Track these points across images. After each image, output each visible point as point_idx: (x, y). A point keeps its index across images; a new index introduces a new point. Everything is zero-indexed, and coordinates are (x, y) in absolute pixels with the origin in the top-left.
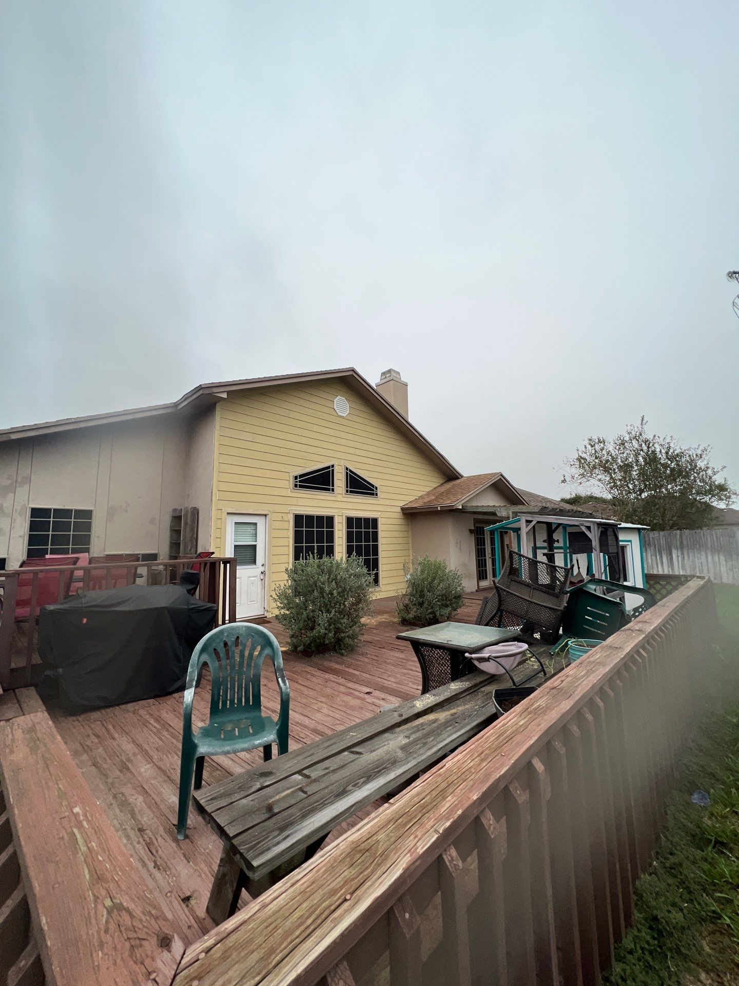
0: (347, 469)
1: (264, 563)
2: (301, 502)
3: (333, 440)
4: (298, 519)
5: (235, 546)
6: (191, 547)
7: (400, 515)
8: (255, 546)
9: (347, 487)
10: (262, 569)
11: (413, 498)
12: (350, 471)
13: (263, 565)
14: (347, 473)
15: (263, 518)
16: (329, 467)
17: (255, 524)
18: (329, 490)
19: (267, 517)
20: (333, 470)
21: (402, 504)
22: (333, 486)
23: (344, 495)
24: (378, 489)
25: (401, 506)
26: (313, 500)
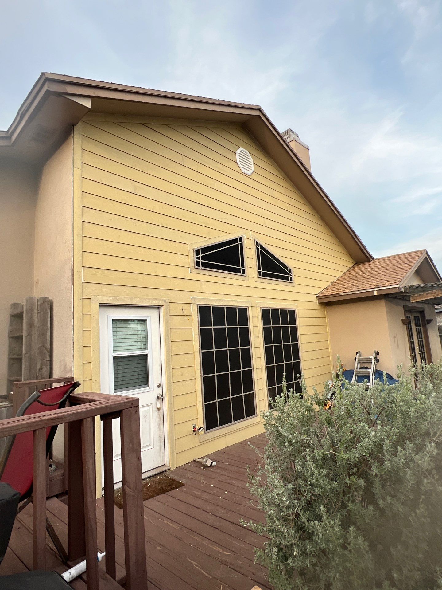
0: (257, 243)
1: (160, 382)
2: (207, 287)
3: (238, 203)
4: (204, 311)
5: (115, 358)
6: (42, 364)
7: (316, 306)
8: (145, 357)
9: (259, 269)
10: (158, 392)
11: (326, 285)
12: (261, 247)
13: (159, 386)
14: (258, 249)
15: (155, 312)
16: (236, 240)
17: (144, 321)
18: (238, 271)
19: (162, 310)
20: (241, 244)
21: (317, 291)
22: (243, 266)
23: (256, 279)
24: (292, 272)
25: (316, 295)
26: (220, 285)
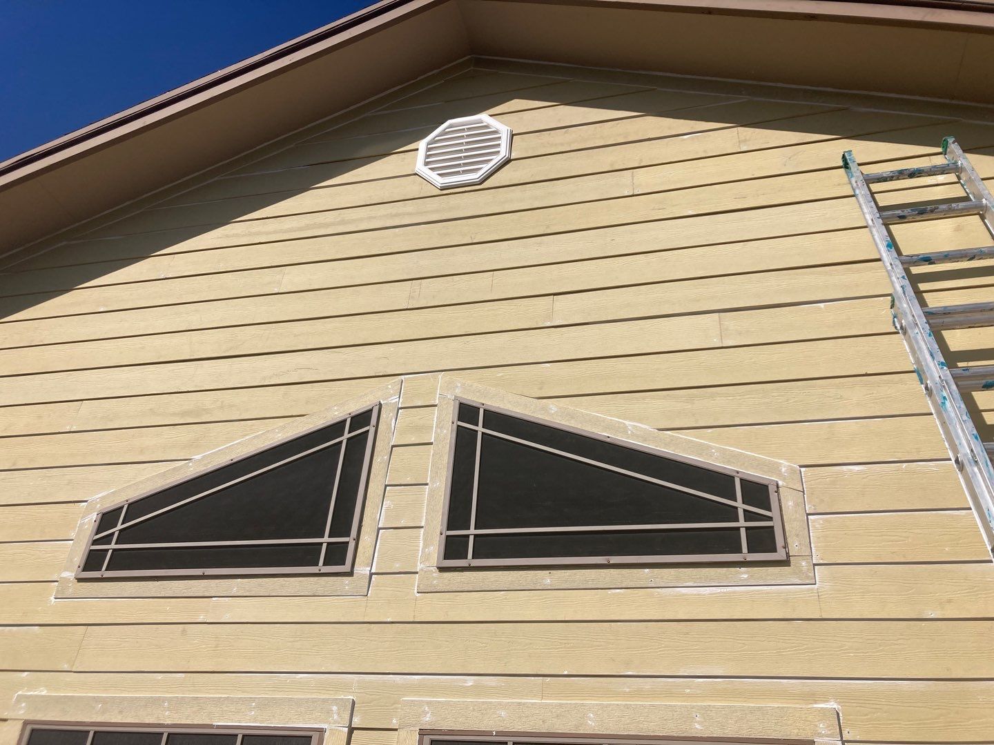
0: (469, 411)
9: (458, 524)
12: (497, 420)
14: (465, 434)
20: (358, 439)
22: (344, 530)
26: (184, 631)
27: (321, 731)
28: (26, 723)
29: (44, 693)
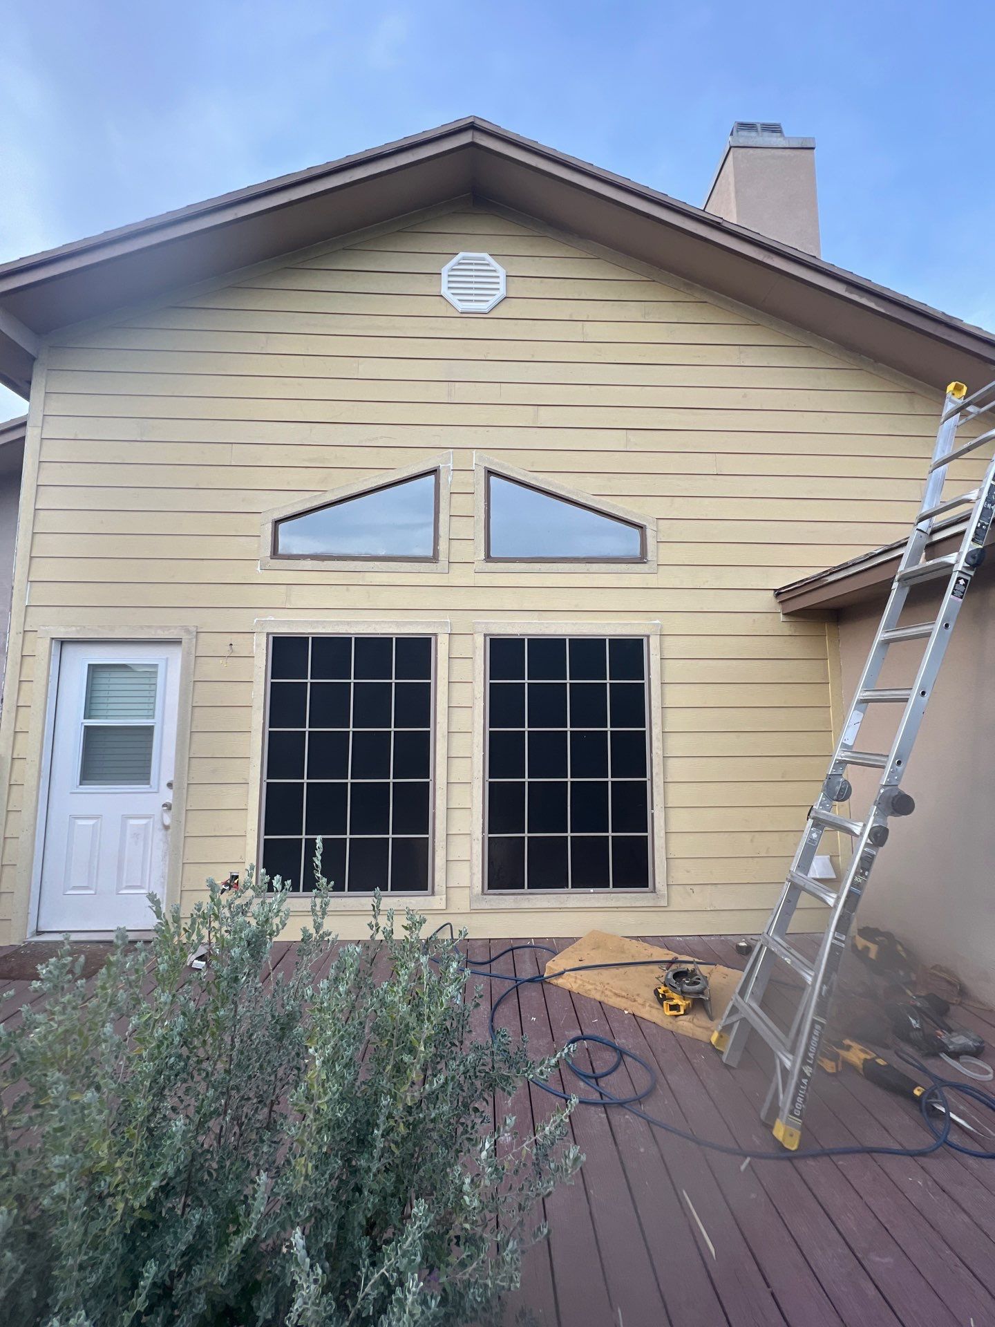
0: (495, 477)
1: (172, 779)
2: (302, 597)
4: (287, 649)
5: (87, 728)
10: (168, 796)
12: (512, 482)
13: (170, 785)
14: (495, 491)
15: (177, 651)
17: (150, 668)
19: (181, 646)
21: (783, 579)
23: (483, 567)
24: (650, 532)
25: (775, 590)
26: (348, 590)
27: (435, 635)
28: (268, 634)
29: (273, 619)
